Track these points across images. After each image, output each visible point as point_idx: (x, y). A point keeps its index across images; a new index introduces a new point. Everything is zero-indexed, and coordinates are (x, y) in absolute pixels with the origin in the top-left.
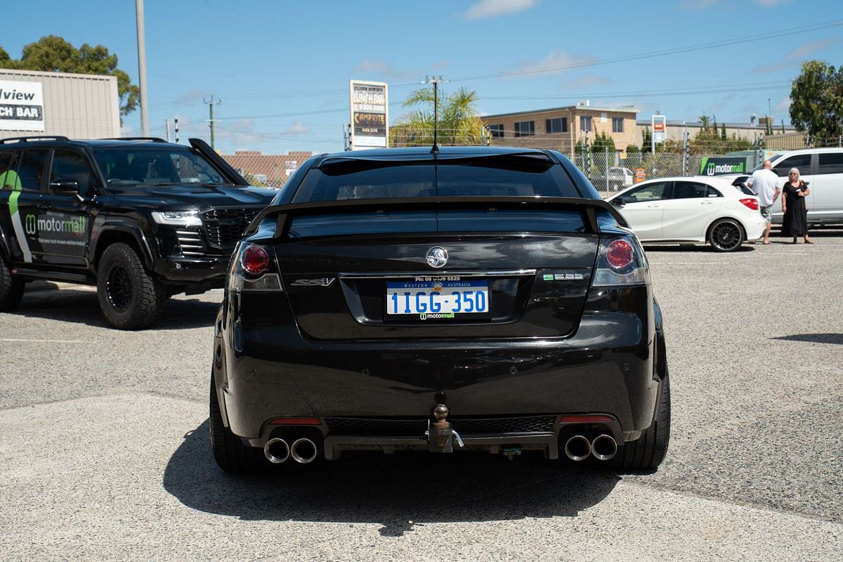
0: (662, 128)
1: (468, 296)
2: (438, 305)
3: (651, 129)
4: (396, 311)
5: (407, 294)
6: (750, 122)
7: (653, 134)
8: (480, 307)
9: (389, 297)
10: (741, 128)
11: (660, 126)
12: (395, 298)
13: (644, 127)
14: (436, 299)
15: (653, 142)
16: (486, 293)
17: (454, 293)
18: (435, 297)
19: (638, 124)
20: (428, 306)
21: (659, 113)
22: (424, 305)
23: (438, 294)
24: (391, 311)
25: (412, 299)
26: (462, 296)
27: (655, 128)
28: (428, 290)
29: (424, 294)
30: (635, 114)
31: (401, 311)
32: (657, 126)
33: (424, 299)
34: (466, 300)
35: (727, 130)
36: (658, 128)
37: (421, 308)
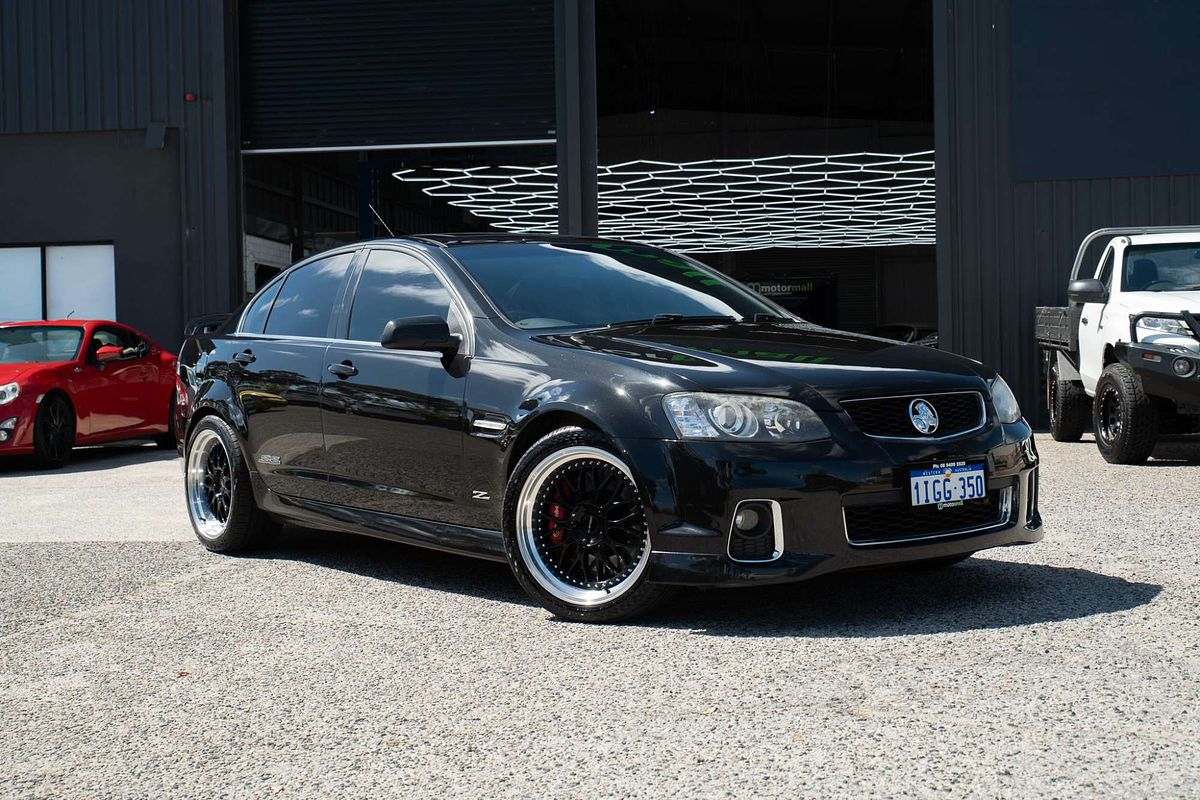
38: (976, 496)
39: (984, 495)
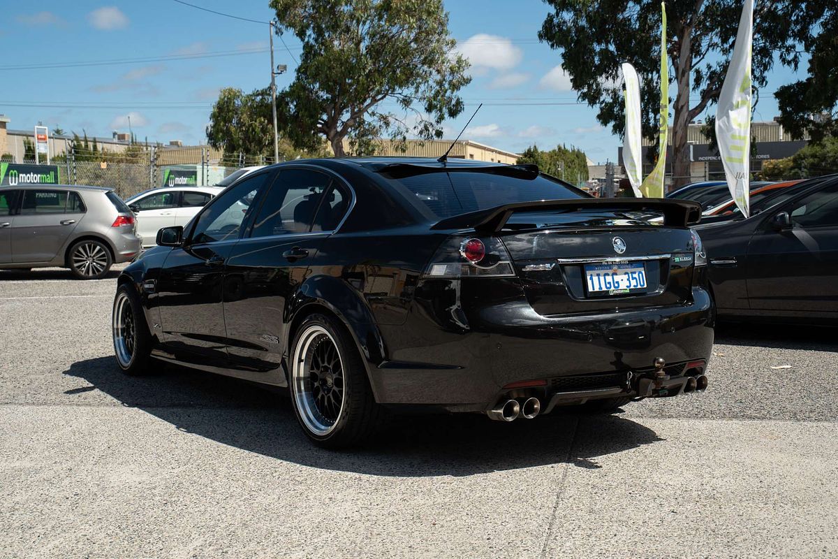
0: (44, 139)
1: (634, 275)
2: (617, 282)
3: (34, 140)
4: (594, 289)
5: (598, 275)
6: (112, 137)
7: (37, 144)
8: (642, 284)
9: (588, 278)
10: (105, 143)
11: (43, 137)
12: (591, 279)
13: (25, 137)
14: (617, 278)
15: (37, 152)
16: (643, 272)
17: (626, 274)
18: (615, 277)
19: (8, 134)
20: (612, 284)
21: (41, 125)
22: (609, 283)
23: (616, 274)
24: (590, 289)
25: (602, 278)
26: (630, 275)
27: (38, 139)
28: (610, 272)
29: (608, 275)
30: (5, 123)
31: (597, 289)
32: (40, 137)
33: (609, 279)
34: (633, 278)
35: (97, 144)
36: (41, 139)
37: (608, 286)
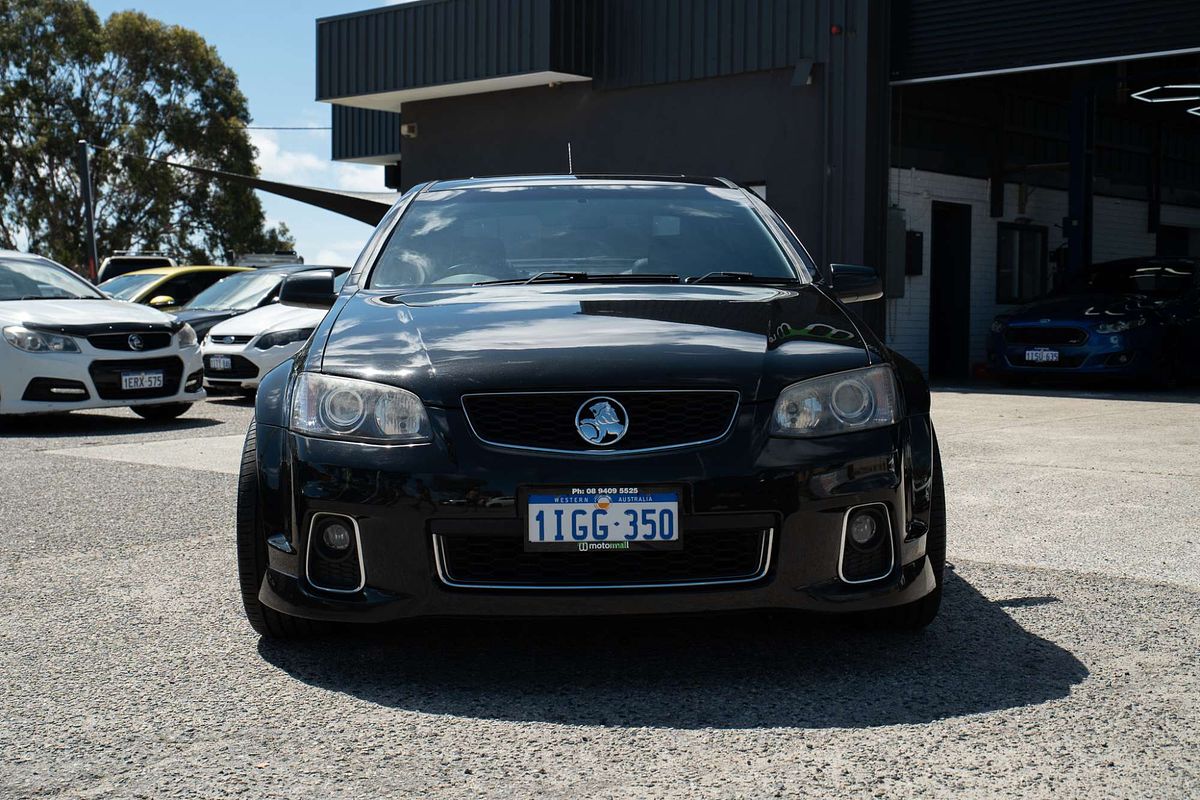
38: (658, 537)
39: (675, 537)
